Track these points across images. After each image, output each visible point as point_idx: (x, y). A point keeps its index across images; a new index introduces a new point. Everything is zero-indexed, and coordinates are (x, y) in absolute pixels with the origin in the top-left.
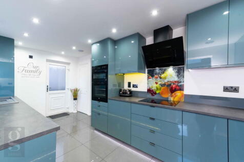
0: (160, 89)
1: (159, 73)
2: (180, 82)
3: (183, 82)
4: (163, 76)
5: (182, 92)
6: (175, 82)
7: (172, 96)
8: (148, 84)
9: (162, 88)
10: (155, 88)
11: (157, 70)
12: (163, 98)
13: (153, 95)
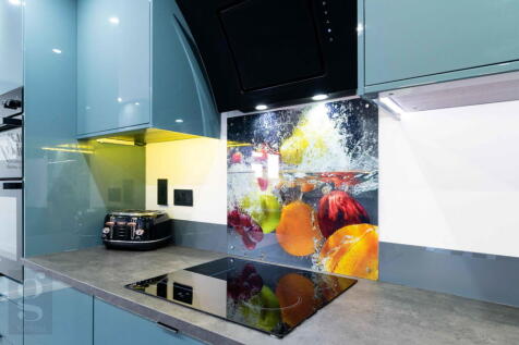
0: (278, 215)
1: (272, 133)
2: (362, 179)
3: (376, 175)
4: (288, 146)
5: (368, 228)
6: (340, 176)
7: (326, 250)
8: (230, 187)
9: (285, 208)
10: (259, 210)
11: (266, 117)
12: (291, 257)
13: (248, 243)
